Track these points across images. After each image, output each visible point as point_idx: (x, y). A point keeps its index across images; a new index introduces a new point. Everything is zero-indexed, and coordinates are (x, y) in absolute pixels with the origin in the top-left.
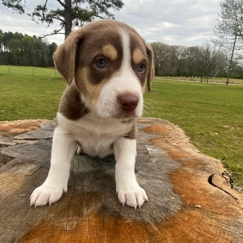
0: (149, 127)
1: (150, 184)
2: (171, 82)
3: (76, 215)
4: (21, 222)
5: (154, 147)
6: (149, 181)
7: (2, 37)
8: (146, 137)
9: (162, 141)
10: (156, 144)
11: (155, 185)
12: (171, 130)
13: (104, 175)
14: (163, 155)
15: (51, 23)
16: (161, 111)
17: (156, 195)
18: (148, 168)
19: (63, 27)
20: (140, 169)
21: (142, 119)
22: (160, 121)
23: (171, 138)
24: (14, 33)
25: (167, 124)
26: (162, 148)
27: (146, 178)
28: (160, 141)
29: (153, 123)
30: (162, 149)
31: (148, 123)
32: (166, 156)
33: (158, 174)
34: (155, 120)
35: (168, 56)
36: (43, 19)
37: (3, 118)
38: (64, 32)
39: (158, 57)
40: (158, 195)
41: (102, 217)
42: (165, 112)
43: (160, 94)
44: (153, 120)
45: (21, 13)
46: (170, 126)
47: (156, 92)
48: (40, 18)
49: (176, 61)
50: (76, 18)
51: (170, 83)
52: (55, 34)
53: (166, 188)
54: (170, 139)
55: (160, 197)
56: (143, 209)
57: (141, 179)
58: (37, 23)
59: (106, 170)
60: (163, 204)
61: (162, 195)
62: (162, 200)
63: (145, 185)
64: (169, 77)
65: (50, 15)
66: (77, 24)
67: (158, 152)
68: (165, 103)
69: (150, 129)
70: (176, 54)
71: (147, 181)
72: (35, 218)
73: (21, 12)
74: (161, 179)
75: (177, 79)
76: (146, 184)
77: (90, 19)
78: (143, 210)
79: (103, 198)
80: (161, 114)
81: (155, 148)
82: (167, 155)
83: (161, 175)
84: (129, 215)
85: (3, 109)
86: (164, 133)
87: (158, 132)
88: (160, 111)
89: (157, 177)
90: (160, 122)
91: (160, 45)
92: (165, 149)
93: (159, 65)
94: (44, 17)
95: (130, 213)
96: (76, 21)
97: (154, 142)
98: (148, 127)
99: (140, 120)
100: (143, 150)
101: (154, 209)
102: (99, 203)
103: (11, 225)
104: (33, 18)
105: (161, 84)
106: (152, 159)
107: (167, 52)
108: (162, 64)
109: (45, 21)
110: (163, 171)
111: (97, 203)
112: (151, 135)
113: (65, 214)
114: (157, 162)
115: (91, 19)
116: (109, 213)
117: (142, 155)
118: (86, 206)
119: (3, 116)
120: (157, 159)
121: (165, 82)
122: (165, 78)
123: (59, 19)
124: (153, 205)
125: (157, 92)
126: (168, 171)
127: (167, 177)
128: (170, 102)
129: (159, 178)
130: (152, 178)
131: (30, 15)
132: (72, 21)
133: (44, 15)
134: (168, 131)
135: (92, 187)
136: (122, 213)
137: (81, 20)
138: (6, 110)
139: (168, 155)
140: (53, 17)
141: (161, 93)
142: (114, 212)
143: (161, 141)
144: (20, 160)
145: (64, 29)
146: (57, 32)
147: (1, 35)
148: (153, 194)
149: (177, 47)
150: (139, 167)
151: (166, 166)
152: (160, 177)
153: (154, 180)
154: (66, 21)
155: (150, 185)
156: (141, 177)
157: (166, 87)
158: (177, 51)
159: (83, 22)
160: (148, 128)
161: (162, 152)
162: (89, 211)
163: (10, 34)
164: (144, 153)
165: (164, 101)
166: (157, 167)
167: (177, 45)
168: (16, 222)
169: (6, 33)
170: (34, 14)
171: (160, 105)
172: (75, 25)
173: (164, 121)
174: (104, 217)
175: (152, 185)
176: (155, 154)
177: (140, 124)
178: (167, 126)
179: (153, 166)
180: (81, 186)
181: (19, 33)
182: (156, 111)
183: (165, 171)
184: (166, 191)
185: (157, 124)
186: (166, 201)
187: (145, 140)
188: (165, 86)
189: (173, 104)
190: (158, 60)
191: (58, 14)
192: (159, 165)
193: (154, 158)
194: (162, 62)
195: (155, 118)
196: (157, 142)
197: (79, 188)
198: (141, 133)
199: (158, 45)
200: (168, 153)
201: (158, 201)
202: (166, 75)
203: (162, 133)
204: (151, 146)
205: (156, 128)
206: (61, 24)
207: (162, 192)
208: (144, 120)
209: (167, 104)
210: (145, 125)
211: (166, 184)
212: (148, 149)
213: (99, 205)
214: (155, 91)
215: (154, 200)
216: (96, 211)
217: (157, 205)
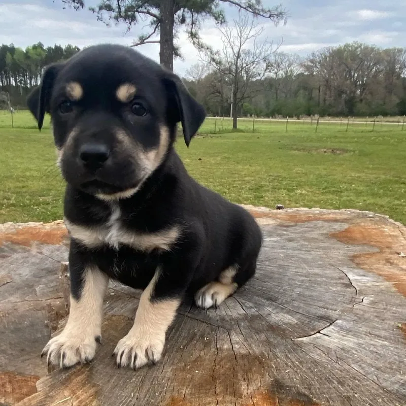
0: (347, 231)
1: (363, 346)
2: (385, 129)
3: (228, 393)
4: (137, 399)
5: (362, 272)
6: (361, 341)
7: (44, 56)
8: (341, 252)
9: (379, 260)
10: (365, 266)
11: (375, 350)
12: (396, 236)
13: (268, 324)
14: (384, 289)
15: (132, 23)
16: (363, 194)
17: (380, 369)
18: (356, 315)
19: (157, 30)
20: (338, 316)
21: (329, 214)
22: (371, 217)
23: (399, 254)
24: (64, 47)
25: (385, 222)
26: (380, 275)
27: (354, 335)
28: (373, 260)
29: (354, 221)
30: (380, 277)
31: (342, 222)
32: (392, 292)
33: (377, 328)
34: (358, 216)
35: (377, 72)
36: (118, 16)
37: (50, 211)
38: (158, 39)
39: (356, 75)
40: (382, 369)
41: (277, 401)
42: (374, 195)
43: (359, 156)
44: (353, 214)
45: (79, 7)
46: (394, 228)
47: (351, 151)
48: (114, 14)
49: (397, 81)
50: (182, 9)
51: (383, 132)
52: (140, 44)
53: (398, 356)
54: (396, 256)
55: (389, 373)
56: (356, 393)
57: (343, 336)
58: (107, 25)
59: (270, 314)
60: (396, 387)
61: (392, 369)
62: (393, 379)
63: (353, 348)
64: (380, 118)
65: (132, 6)
66: (183, 21)
67: (374, 283)
68: (372, 176)
69: (349, 235)
70: (398, 66)
71: (355, 340)
72: (160, 394)
73: (78, 5)
74: (386, 339)
75: (398, 122)
76: (356, 347)
77: (211, 8)
78: (356, 395)
79: (273, 367)
80: (365, 200)
81: (364, 276)
82: (394, 289)
83: (385, 330)
84: (329, 402)
85: (49, 195)
86: (381, 242)
87: (366, 241)
88: (361, 193)
89: (377, 333)
90: (369, 219)
91: (360, 49)
92: (388, 278)
93: (358, 92)
94: (120, 12)
95: (330, 398)
96: (181, 15)
97: (361, 262)
98: (343, 230)
99: (324, 216)
100: (340, 278)
101: (378, 395)
102: (268, 376)
103: (122, 401)
104: (99, 16)
105: (360, 135)
106: (362, 298)
107: (375, 64)
108: (364, 89)
109: (121, 20)
110: (388, 322)
111: (263, 376)
112: (351, 247)
113: (209, 389)
114: (373, 303)
115: (213, 7)
116: (289, 396)
117: (339, 288)
118: (244, 379)
119: (50, 208)
120: (372, 297)
121: (371, 128)
122: (373, 119)
123: (148, 13)
124: (376, 387)
125: (354, 151)
126: (400, 323)
127: (399, 335)
128: (384, 174)
129: (382, 336)
130: (367, 335)
131: (93, 10)
132: (174, 15)
133: (119, 7)
134: (389, 240)
135: (250, 345)
136: (315, 398)
137: (191, 11)
138: (54, 197)
139: (396, 289)
140: (137, 11)
141: (363, 154)
142: (299, 393)
143: (376, 259)
144: (112, 291)
145: (158, 31)
146: (145, 39)
147: (42, 52)
148: (373, 367)
149: (400, 51)
150: (337, 312)
151: (393, 313)
152: (383, 333)
153: (371, 340)
154: (162, 16)
155: (364, 348)
156: (344, 333)
157: (373, 140)
158: (398, 61)
159: (196, 15)
160: (344, 233)
161: (382, 284)
162: (251, 388)
163: (58, 49)
164: (343, 284)
165: (371, 171)
166: (375, 314)
167: (398, 47)
168: (129, 397)
169: (50, 49)
170: (101, 8)
171: (360, 179)
172: (179, 23)
173: (379, 217)
174: (281, 402)
175: (367, 349)
176: (366, 286)
177: (326, 224)
178: (386, 227)
179: (365, 311)
180: (228, 342)
181: (74, 47)
182: (351, 194)
183: (392, 323)
184: (400, 362)
185: (363, 224)
186: (402, 381)
187: (340, 257)
188: (373, 138)
189: (391, 178)
190: (355, 83)
191: (146, 4)
192: (378, 310)
193: (366, 295)
194: (364, 86)
195: (358, 211)
196: (368, 262)
197: (226, 347)
198: (331, 244)
199: (356, 48)
200: (395, 285)
201: (386, 380)
202: (373, 114)
203: (377, 244)
204: (356, 271)
205: (361, 232)
206: (152, 24)
207: (390, 363)
208: (334, 216)
209: (376, 178)
210: (337, 227)
211: (397, 348)
212: (351, 276)
213: (268, 379)
214: (349, 149)
215: (375, 378)
216: (265, 390)
217: (383, 388)
